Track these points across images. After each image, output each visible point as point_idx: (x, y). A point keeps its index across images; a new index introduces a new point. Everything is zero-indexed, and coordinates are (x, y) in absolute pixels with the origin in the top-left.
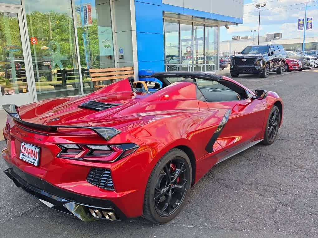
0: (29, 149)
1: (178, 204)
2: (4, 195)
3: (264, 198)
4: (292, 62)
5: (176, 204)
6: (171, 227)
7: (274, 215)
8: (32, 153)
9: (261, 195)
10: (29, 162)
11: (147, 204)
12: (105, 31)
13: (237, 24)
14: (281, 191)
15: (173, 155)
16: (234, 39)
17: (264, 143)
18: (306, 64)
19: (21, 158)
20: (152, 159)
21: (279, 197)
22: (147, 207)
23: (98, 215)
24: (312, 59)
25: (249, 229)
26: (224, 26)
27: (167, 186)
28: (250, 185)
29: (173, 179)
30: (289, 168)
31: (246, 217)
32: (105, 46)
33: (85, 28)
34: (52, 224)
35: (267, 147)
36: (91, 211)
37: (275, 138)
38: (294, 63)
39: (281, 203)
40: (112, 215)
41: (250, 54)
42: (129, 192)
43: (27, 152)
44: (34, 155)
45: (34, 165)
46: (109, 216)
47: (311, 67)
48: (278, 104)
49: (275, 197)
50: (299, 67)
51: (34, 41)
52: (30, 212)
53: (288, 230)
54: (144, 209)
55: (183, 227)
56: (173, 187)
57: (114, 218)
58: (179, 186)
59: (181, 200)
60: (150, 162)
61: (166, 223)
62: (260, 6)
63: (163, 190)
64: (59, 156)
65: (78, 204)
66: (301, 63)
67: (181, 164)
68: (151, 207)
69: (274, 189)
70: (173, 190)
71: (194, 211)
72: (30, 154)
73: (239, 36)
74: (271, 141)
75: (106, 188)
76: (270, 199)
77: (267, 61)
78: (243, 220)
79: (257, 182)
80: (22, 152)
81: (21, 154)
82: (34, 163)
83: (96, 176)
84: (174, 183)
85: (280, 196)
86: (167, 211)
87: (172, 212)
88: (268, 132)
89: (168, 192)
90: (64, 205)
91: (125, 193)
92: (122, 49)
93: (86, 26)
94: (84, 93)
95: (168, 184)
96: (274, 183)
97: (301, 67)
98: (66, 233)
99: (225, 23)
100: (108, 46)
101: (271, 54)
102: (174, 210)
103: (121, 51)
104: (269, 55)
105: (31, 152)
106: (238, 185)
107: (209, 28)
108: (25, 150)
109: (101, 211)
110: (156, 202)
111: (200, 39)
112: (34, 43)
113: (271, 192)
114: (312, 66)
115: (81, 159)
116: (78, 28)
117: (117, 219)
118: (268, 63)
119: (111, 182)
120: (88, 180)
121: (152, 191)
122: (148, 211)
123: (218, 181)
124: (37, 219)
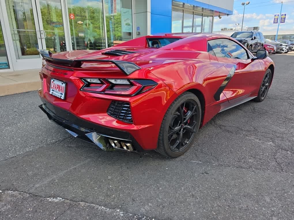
0: (58, 85)
1: (188, 142)
2: (41, 127)
3: (264, 142)
4: (268, 47)
5: (186, 142)
6: (181, 161)
7: (276, 157)
8: (59, 89)
9: (260, 140)
10: (57, 96)
11: (161, 139)
12: (126, 12)
13: (228, 15)
14: (278, 137)
15: (187, 97)
16: (222, 30)
17: (257, 100)
18: (280, 49)
19: (51, 93)
20: (166, 101)
21: (277, 143)
22: (161, 141)
23: (117, 145)
24: (284, 45)
25: (254, 168)
26: (217, 16)
27: (179, 125)
28: (249, 131)
29: (185, 119)
30: (281, 120)
31: (249, 158)
32: (126, 24)
33: (112, 16)
34: (77, 152)
35: (259, 103)
36: (111, 141)
37: (265, 97)
38: (271, 47)
39: (280, 147)
40: (129, 145)
41: (237, 38)
42: (147, 126)
43: (56, 88)
44: (61, 90)
45: (61, 99)
46: (127, 146)
47: (282, 52)
48: (271, 67)
49: (273, 142)
50: (274, 51)
51: (72, 17)
52: (61, 141)
53: (292, 171)
54: (159, 143)
55: (192, 163)
56: (184, 127)
57: (131, 149)
58: (189, 127)
59: (190, 139)
60: (164, 104)
61: (176, 157)
62: (245, 4)
63: (176, 128)
64: (83, 90)
65: (100, 135)
66: (276, 48)
67: (193, 108)
68: (165, 142)
69: (271, 136)
70: (184, 129)
71: (201, 150)
72: (58, 89)
73: (227, 28)
74: (263, 98)
75: (125, 121)
76: (269, 143)
77: (250, 44)
78: (247, 160)
79: (255, 130)
80: (52, 88)
81: (51, 89)
82: (61, 96)
83: (116, 109)
84: (186, 124)
85: (278, 141)
86: (178, 147)
87: (181, 149)
88: (262, 90)
89: (179, 131)
90: (86, 134)
91: (143, 126)
92: (139, 27)
93: (112, 14)
94: (108, 47)
95: (180, 123)
96: (270, 131)
97: (276, 51)
98: (89, 160)
99: (218, 14)
100: (129, 25)
101: (254, 39)
102: (184, 147)
103: (138, 28)
104: (252, 39)
105: (59, 87)
106: (238, 131)
107: (206, 17)
108: (54, 86)
109: (119, 141)
110: (169, 139)
111: (198, 26)
112: (72, 18)
113: (269, 138)
114: (283, 50)
115: (103, 93)
116: (106, 16)
117: (133, 150)
118: (251, 45)
119: (130, 115)
120: (109, 113)
121: (167, 128)
122: (162, 145)
123: (220, 126)
124: (65, 147)
